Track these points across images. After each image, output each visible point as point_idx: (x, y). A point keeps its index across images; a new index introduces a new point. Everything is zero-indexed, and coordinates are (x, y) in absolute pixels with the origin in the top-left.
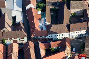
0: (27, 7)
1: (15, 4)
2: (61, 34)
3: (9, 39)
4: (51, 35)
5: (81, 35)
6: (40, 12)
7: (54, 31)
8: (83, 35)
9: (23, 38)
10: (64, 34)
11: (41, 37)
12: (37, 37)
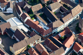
1: (15, 22)
2: (60, 27)
3: (31, 44)
4: (54, 30)
5: (70, 23)
6: (35, 20)
7: (55, 27)
9: (39, 39)
10: (61, 26)
11: (49, 34)
12: (47, 35)
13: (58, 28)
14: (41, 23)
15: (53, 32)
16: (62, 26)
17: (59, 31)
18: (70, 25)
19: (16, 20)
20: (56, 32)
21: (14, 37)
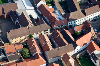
0: (38, 5)
1: (25, 4)
2: (79, 20)
3: (35, 33)
4: (70, 23)
5: (95, 17)
6: (51, 7)
7: (73, 18)
8: (97, 17)
9: (47, 30)
10: (81, 19)
11: (62, 26)
12: (59, 26)
13: (77, 20)
14: (57, 12)
15: (69, 25)
16: (83, 18)
17: (77, 25)
18: (95, 20)
19: (26, 3)
20: (73, 26)
21: (17, 23)
